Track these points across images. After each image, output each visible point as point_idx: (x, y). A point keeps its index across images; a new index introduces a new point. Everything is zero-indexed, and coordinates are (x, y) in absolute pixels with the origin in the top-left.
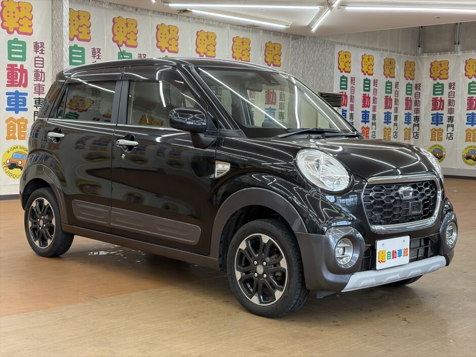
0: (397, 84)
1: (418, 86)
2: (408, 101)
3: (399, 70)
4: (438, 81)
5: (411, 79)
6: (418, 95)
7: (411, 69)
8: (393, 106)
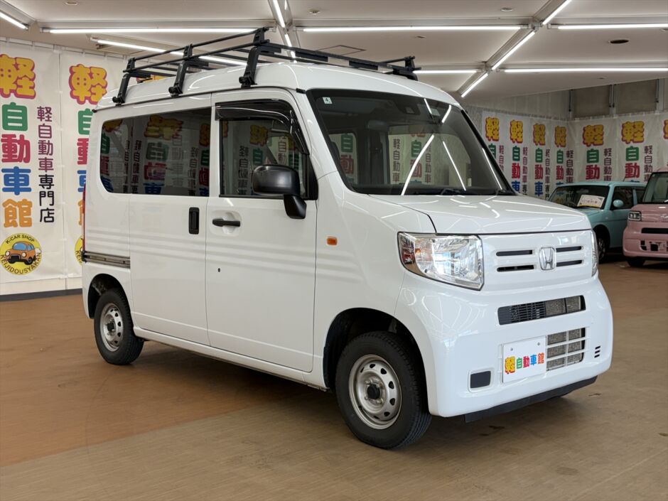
0: (548, 152)
1: (570, 154)
2: (559, 170)
3: (549, 136)
4: (592, 147)
5: (562, 146)
6: (570, 163)
7: (561, 135)
8: (544, 176)
